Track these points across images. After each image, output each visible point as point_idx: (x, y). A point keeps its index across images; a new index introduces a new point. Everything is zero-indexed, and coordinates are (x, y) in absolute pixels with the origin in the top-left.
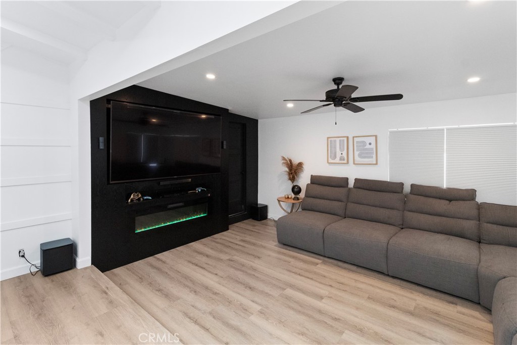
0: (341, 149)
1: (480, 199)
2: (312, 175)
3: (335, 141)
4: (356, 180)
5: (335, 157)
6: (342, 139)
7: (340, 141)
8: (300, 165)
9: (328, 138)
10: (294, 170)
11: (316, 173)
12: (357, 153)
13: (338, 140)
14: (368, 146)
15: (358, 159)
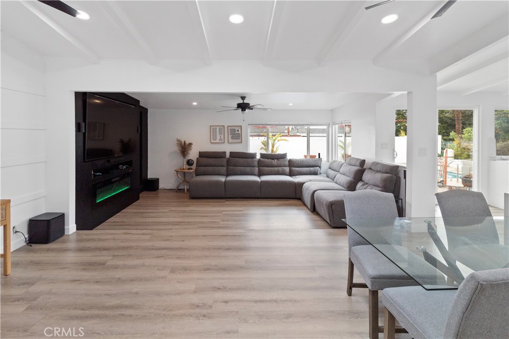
0: (220, 134)
1: (289, 157)
2: (200, 152)
3: (216, 129)
4: (230, 152)
5: (215, 139)
6: (221, 127)
7: (219, 128)
8: (190, 144)
9: (211, 126)
10: (184, 148)
11: (202, 150)
12: (230, 136)
13: (218, 128)
14: (237, 132)
15: (231, 140)
